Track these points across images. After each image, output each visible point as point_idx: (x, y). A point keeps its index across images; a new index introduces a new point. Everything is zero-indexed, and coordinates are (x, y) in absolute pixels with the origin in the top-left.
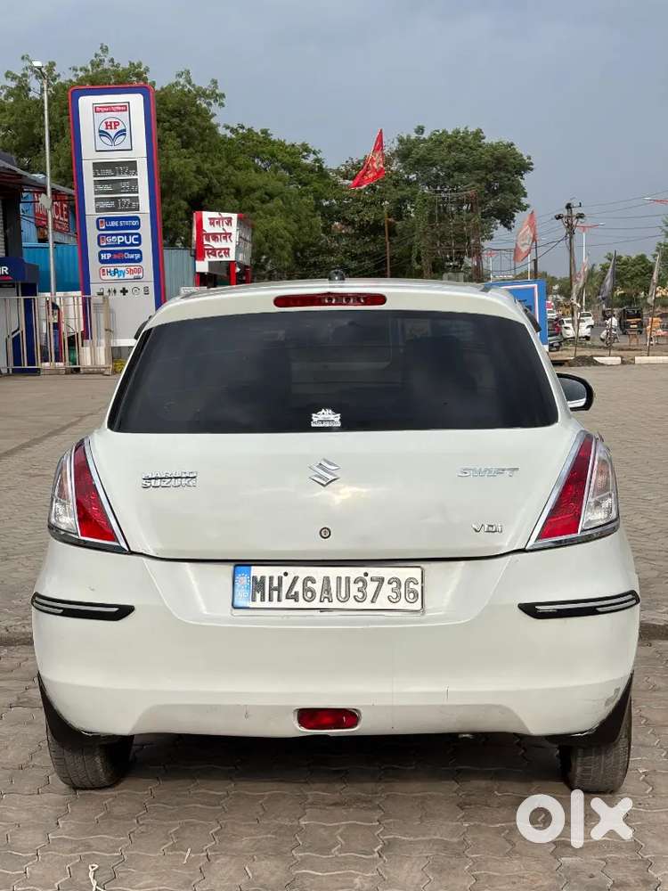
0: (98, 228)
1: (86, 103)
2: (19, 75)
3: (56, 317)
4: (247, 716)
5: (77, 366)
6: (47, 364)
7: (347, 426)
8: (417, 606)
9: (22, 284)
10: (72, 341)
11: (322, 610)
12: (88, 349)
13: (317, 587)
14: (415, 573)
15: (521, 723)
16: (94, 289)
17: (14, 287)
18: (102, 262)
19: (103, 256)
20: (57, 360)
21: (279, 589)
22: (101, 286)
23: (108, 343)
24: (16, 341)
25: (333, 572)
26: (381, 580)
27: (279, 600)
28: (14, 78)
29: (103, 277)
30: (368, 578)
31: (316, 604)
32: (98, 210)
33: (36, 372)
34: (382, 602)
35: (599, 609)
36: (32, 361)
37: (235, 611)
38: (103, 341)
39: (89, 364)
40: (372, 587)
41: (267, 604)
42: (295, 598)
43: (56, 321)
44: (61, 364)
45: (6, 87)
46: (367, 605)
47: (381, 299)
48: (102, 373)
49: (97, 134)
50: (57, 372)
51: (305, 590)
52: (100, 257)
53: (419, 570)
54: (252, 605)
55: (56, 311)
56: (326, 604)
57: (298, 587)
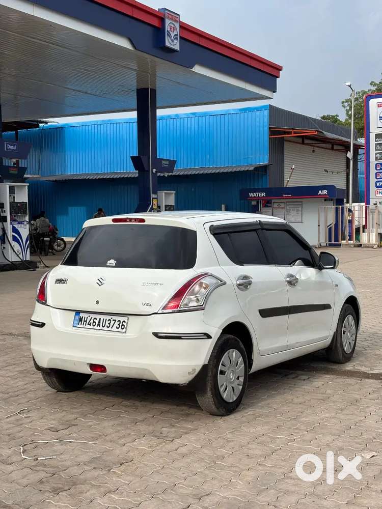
0: (376, 169)
1: (373, 102)
2: (378, 83)
3: (351, 217)
4: (75, 364)
5: (360, 243)
6: (344, 242)
7: (117, 266)
8: (124, 330)
9: (336, 199)
10: (358, 230)
11: (97, 329)
12: (366, 234)
13: (97, 321)
14: (125, 319)
15: (156, 377)
16: (372, 202)
17: (332, 201)
18: (377, 187)
19: (378, 184)
20: (349, 240)
21: (86, 321)
22: (375, 200)
23: (377, 231)
24: (330, 229)
25: (102, 317)
26: (115, 320)
27: (86, 325)
28: (375, 85)
29: (377, 195)
30: (112, 320)
31: (95, 327)
32: (376, 159)
33: (339, 245)
34: (114, 329)
35: (183, 337)
36: (336, 240)
37: (74, 328)
38: (375, 230)
39: (366, 242)
40: (112, 322)
41: (82, 326)
42: (90, 325)
43: (351, 219)
44: (352, 242)
45: (370, 90)
46: (110, 329)
47: (143, 221)
48: (373, 247)
49: (378, 118)
50: (349, 246)
51: (94, 322)
52: (376, 184)
53: (127, 318)
54: (78, 326)
55: (351, 213)
56: (98, 328)
57: (92, 321)
